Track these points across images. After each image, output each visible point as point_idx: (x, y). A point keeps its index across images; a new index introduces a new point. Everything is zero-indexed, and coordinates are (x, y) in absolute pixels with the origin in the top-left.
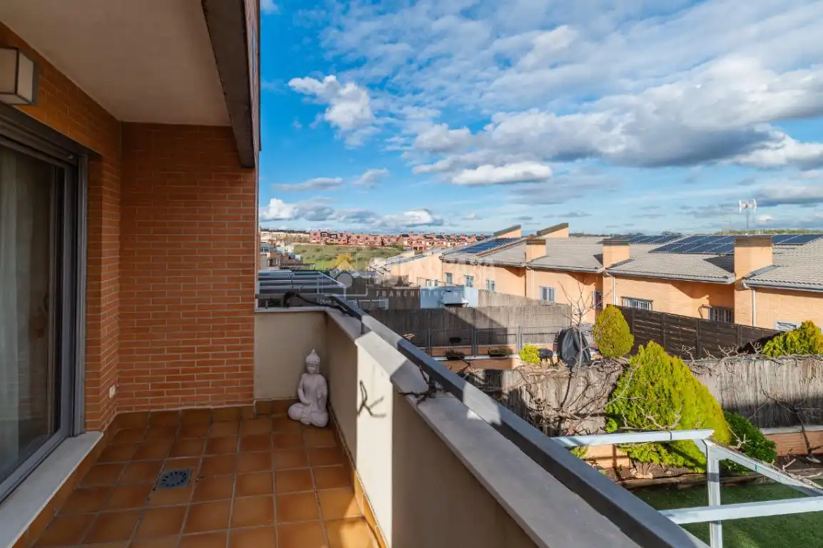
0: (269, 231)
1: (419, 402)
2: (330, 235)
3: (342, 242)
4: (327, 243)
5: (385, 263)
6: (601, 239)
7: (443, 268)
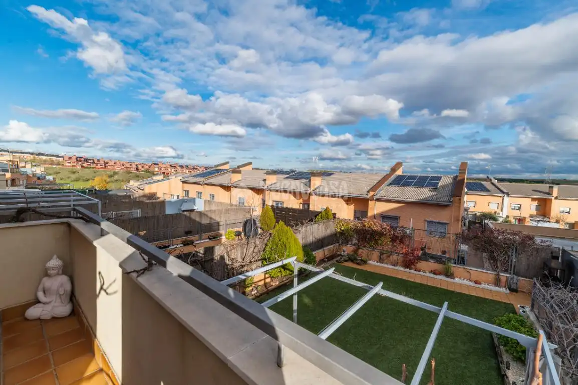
0: (8, 152)
1: (138, 276)
2: (86, 160)
3: (99, 166)
4: (82, 166)
5: (139, 183)
6: (265, 172)
7: (183, 187)
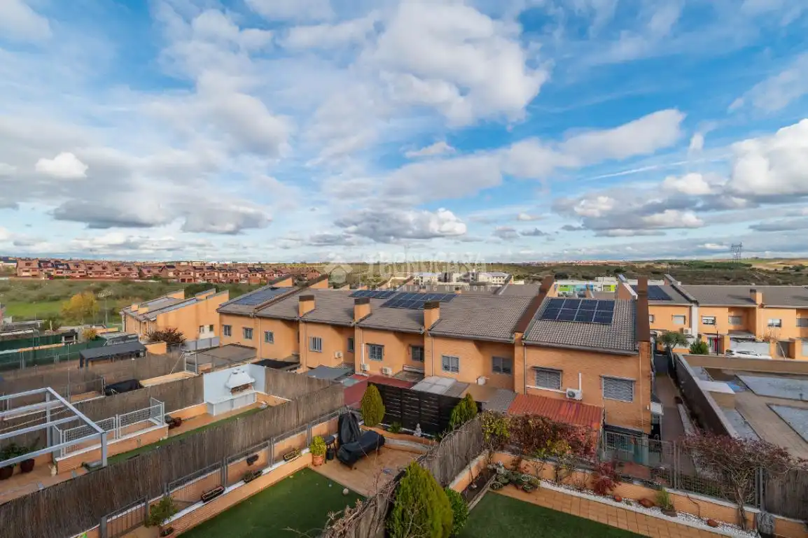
2: (57, 264)
3: (77, 274)
4: (50, 277)
5: (147, 309)
7: (221, 320)
